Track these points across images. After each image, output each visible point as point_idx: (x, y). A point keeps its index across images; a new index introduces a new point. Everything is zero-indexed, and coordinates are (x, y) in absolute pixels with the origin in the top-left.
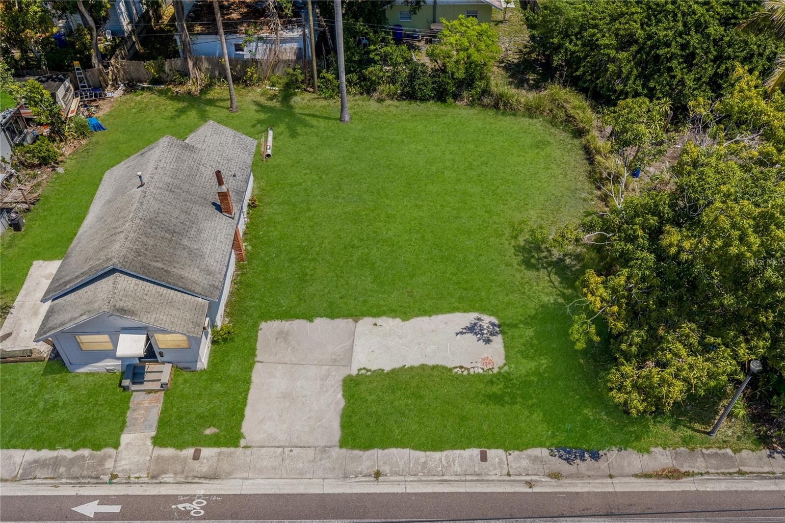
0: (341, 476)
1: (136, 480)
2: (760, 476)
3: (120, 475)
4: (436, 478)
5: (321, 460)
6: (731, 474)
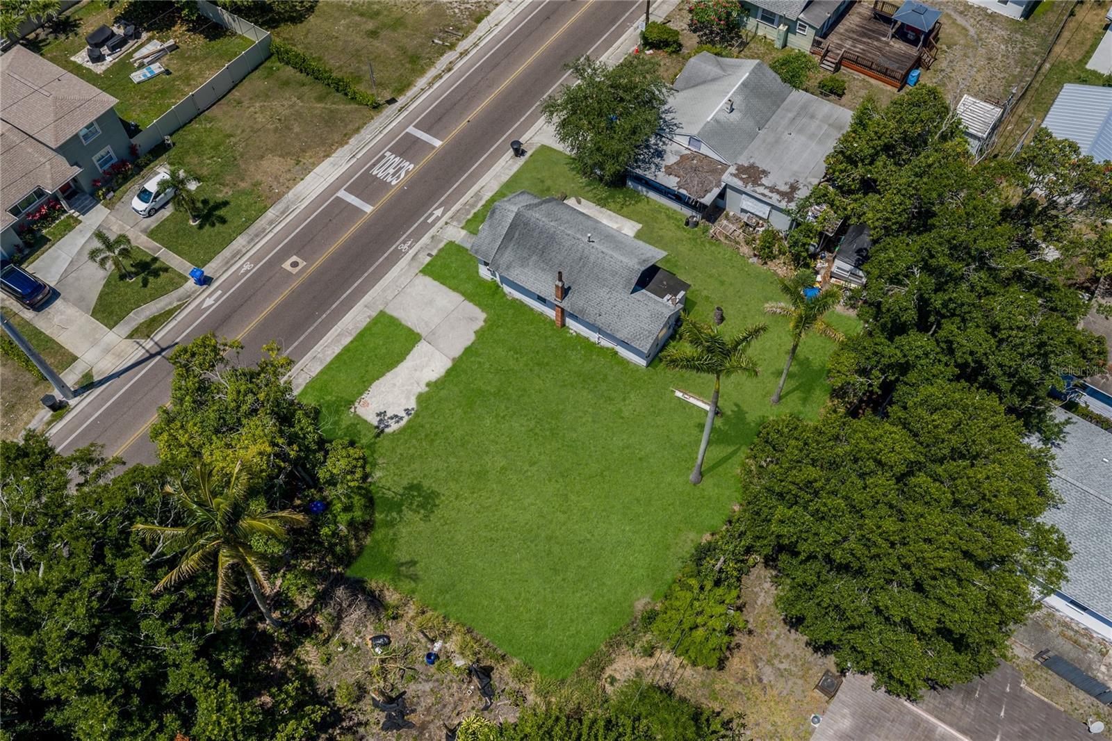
0: (368, 305)
1: (438, 231)
3: (446, 226)
5: (383, 301)
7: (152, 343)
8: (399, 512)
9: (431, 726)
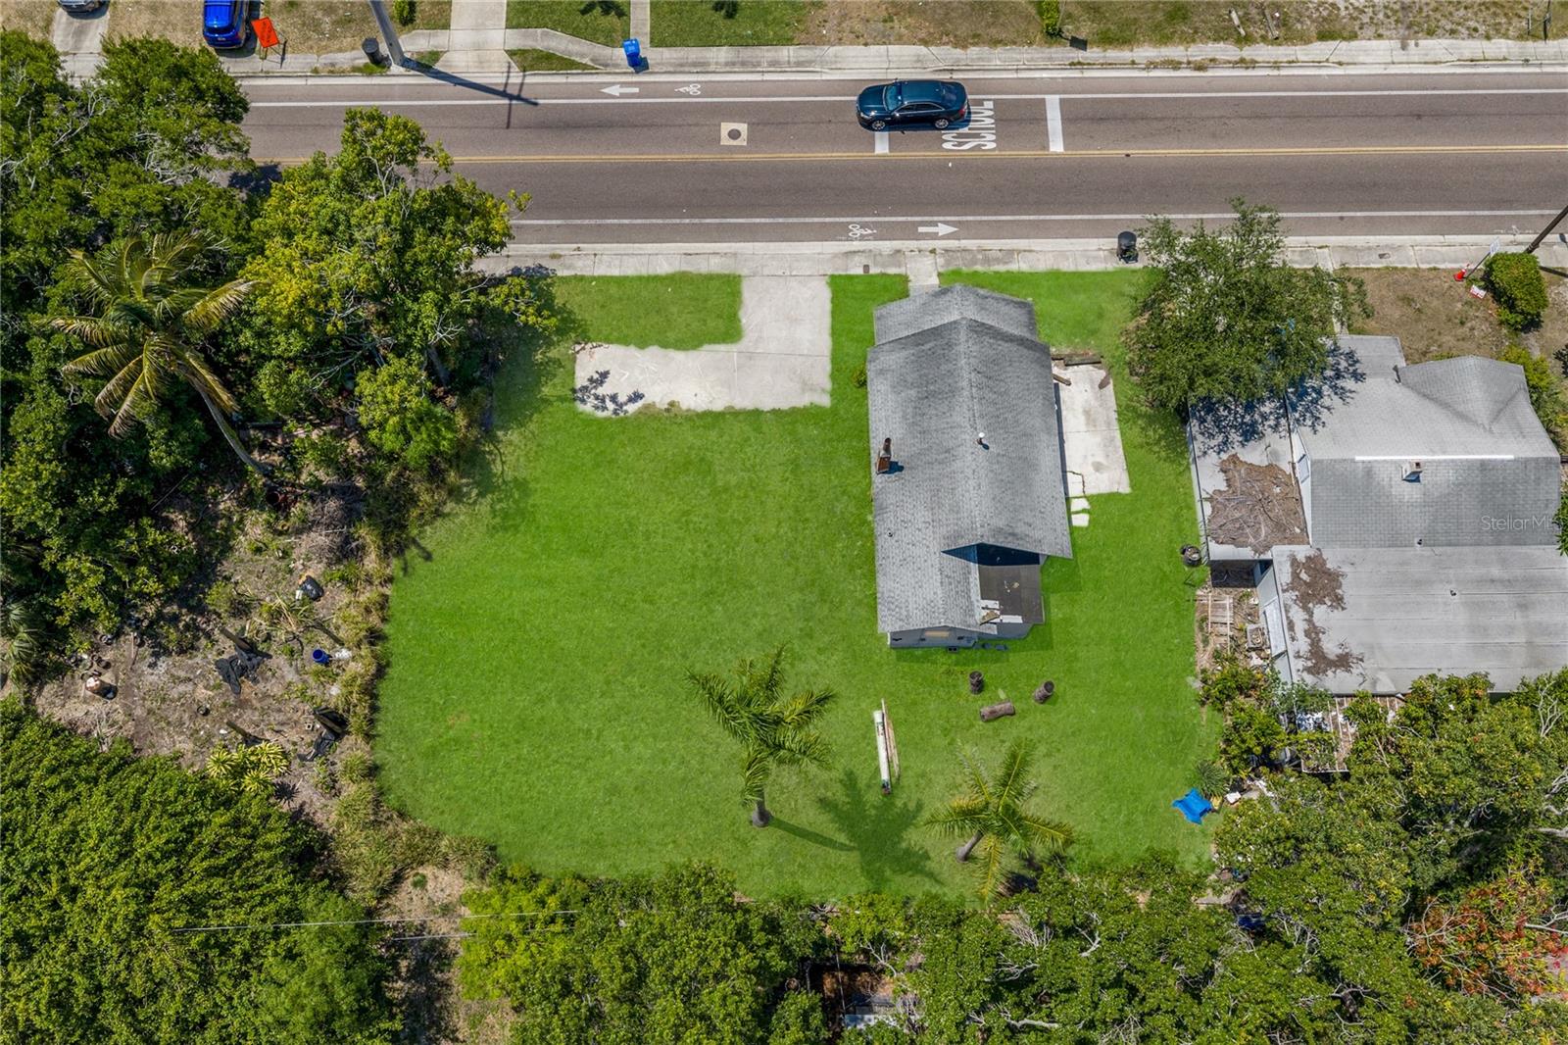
0: (739, 254)
1: (912, 249)
3: (928, 254)
5: (757, 267)
7: (519, 81)
8: (481, 495)
9: (249, 712)
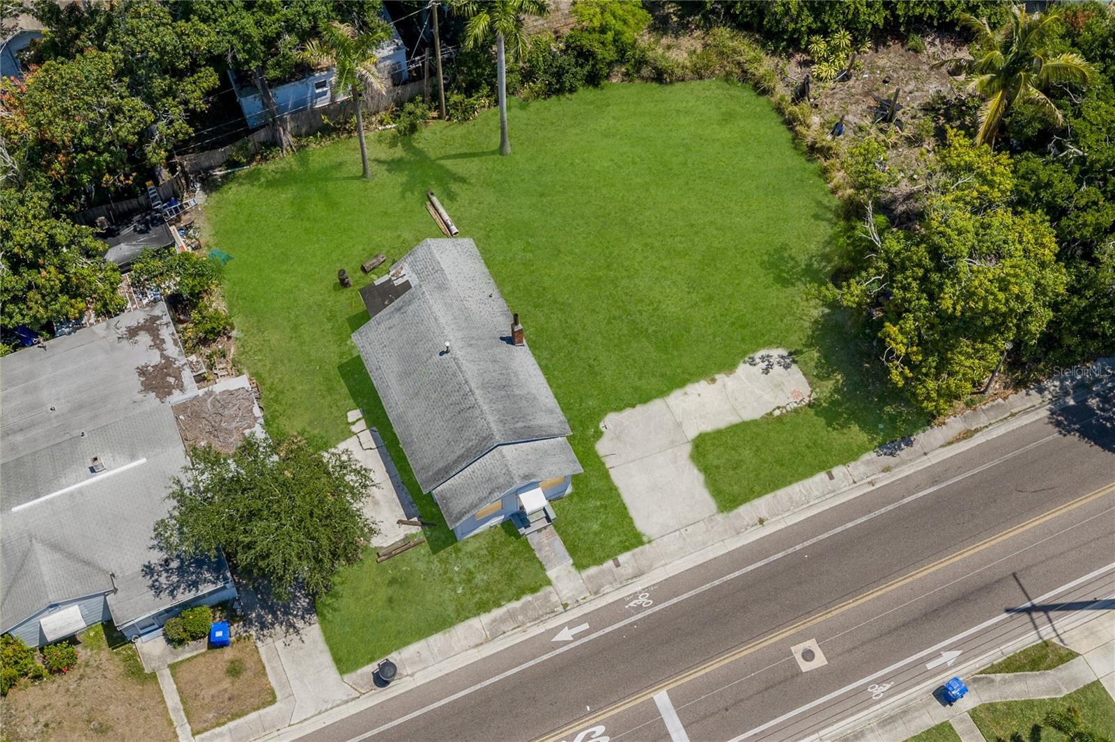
0: (734, 533)
1: (585, 601)
2: (1025, 412)
3: (569, 602)
4: (804, 506)
5: (712, 527)
6: (1006, 418)
7: (1043, 632)
9: (859, 91)
